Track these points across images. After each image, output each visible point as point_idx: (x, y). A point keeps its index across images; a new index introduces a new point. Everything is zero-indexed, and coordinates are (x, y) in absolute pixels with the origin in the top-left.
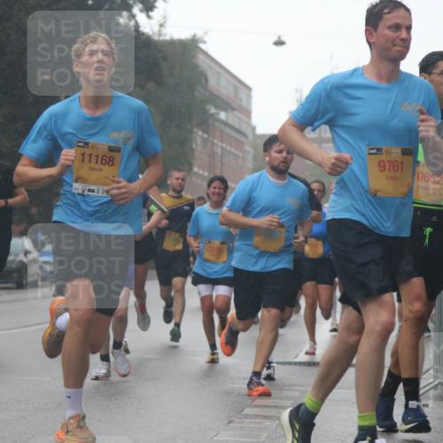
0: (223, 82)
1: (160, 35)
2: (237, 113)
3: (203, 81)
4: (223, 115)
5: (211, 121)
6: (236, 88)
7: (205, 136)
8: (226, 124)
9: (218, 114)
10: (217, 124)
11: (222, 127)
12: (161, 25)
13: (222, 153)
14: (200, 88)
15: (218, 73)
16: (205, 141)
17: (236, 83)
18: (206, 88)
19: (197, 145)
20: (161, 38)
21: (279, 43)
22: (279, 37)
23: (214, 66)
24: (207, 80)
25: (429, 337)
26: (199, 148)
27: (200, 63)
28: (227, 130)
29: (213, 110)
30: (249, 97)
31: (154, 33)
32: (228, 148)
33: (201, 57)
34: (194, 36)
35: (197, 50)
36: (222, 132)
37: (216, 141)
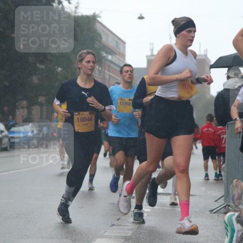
0: (110, 39)
1: (75, 13)
2: (117, 56)
3: (99, 38)
4: (110, 57)
5: (103, 60)
6: (117, 42)
7: (100, 68)
8: (111, 62)
9: (107, 56)
10: (107, 62)
11: (109, 64)
12: (76, 8)
13: (109, 77)
14: (97, 43)
15: (108, 34)
16: (100, 71)
17: (117, 39)
18: (100, 42)
19: (95, 73)
20: (76, 15)
21: (141, 18)
22: (141, 15)
23: (105, 30)
24: (101, 38)
25: (222, 179)
26: (97, 75)
27: (98, 28)
28: (112, 65)
29: (104, 55)
30: (124, 48)
31: (72, 12)
32: (113, 75)
33: (98, 25)
34: (95, 14)
35: (96, 21)
36: (109, 66)
37: (106, 72)
